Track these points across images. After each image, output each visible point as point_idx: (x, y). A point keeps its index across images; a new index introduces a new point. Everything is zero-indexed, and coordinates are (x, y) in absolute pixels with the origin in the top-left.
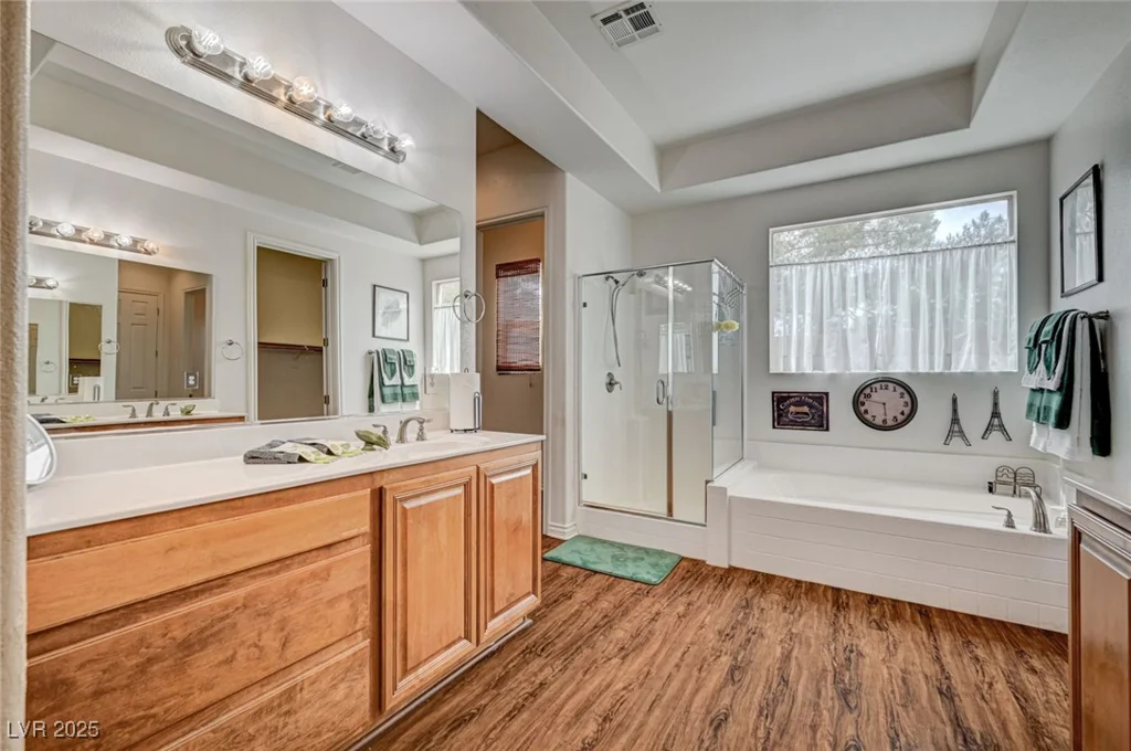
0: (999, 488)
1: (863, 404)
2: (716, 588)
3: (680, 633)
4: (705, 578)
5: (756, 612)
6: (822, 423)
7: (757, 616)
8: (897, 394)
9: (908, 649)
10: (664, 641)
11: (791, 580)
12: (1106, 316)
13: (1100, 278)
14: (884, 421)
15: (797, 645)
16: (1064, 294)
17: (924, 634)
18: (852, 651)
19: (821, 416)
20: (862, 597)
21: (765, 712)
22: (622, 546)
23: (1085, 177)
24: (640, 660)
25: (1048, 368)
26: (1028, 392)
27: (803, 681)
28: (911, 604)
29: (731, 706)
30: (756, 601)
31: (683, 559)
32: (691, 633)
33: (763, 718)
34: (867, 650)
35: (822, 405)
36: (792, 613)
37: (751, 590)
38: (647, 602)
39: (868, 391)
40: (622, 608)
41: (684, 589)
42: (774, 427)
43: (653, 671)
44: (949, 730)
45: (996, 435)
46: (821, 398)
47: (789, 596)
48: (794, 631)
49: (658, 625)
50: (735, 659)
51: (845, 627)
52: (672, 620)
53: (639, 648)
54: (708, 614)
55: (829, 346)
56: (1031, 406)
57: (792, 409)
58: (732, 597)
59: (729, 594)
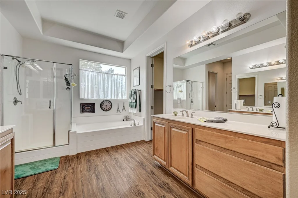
0: (125, 120)
1: (102, 106)
2: (77, 160)
3: (76, 177)
4: (72, 160)
5: (92, 161)
6: (93, 111)
7: (93, 162)
8: (109, 103)
9: (123, 154)
10: (73, 182)
11: (94, 150)
12: (140, 91)
13: (140, 85)
14: (107, 109)
15: (106, 163)
16: (133, 86)
17: (123, 150)
18: (116, 159)
19: (93, 109)
20: (110, 148)
21: (110, 180)
22: (32, 163)
23: (137, 68)
24: (70, 191)
25: (133, 98)
26: (129, 103)
27: (112, 169)
28: (118, 145)
29: (103, 184)
30: (90, 158)
31: (61, 157)
32: (80, 175)
33: (111, 182)
34: (118, 157)
35: (93, 106)
36: (100, 157)
37: (87, 157)
38: (58, 175)
39: (103, 103)
40: (49, 182)
41: (68, 165)
42: (81, 113)
43: (76, 191)
44: (136, 163)
45: (124, 110)
46: (93, 105)
47: (97, 154)
48: (103, 161)
49: (67, 179)
50: (95, 174)
51: (111, 155)
52: (71, 175)
53: (66, 188)
54: (80, 168)
55: (95, 92)
56: (130, 105)
57: (86, 108)
58: (83, 161)
59: (82, 160)
